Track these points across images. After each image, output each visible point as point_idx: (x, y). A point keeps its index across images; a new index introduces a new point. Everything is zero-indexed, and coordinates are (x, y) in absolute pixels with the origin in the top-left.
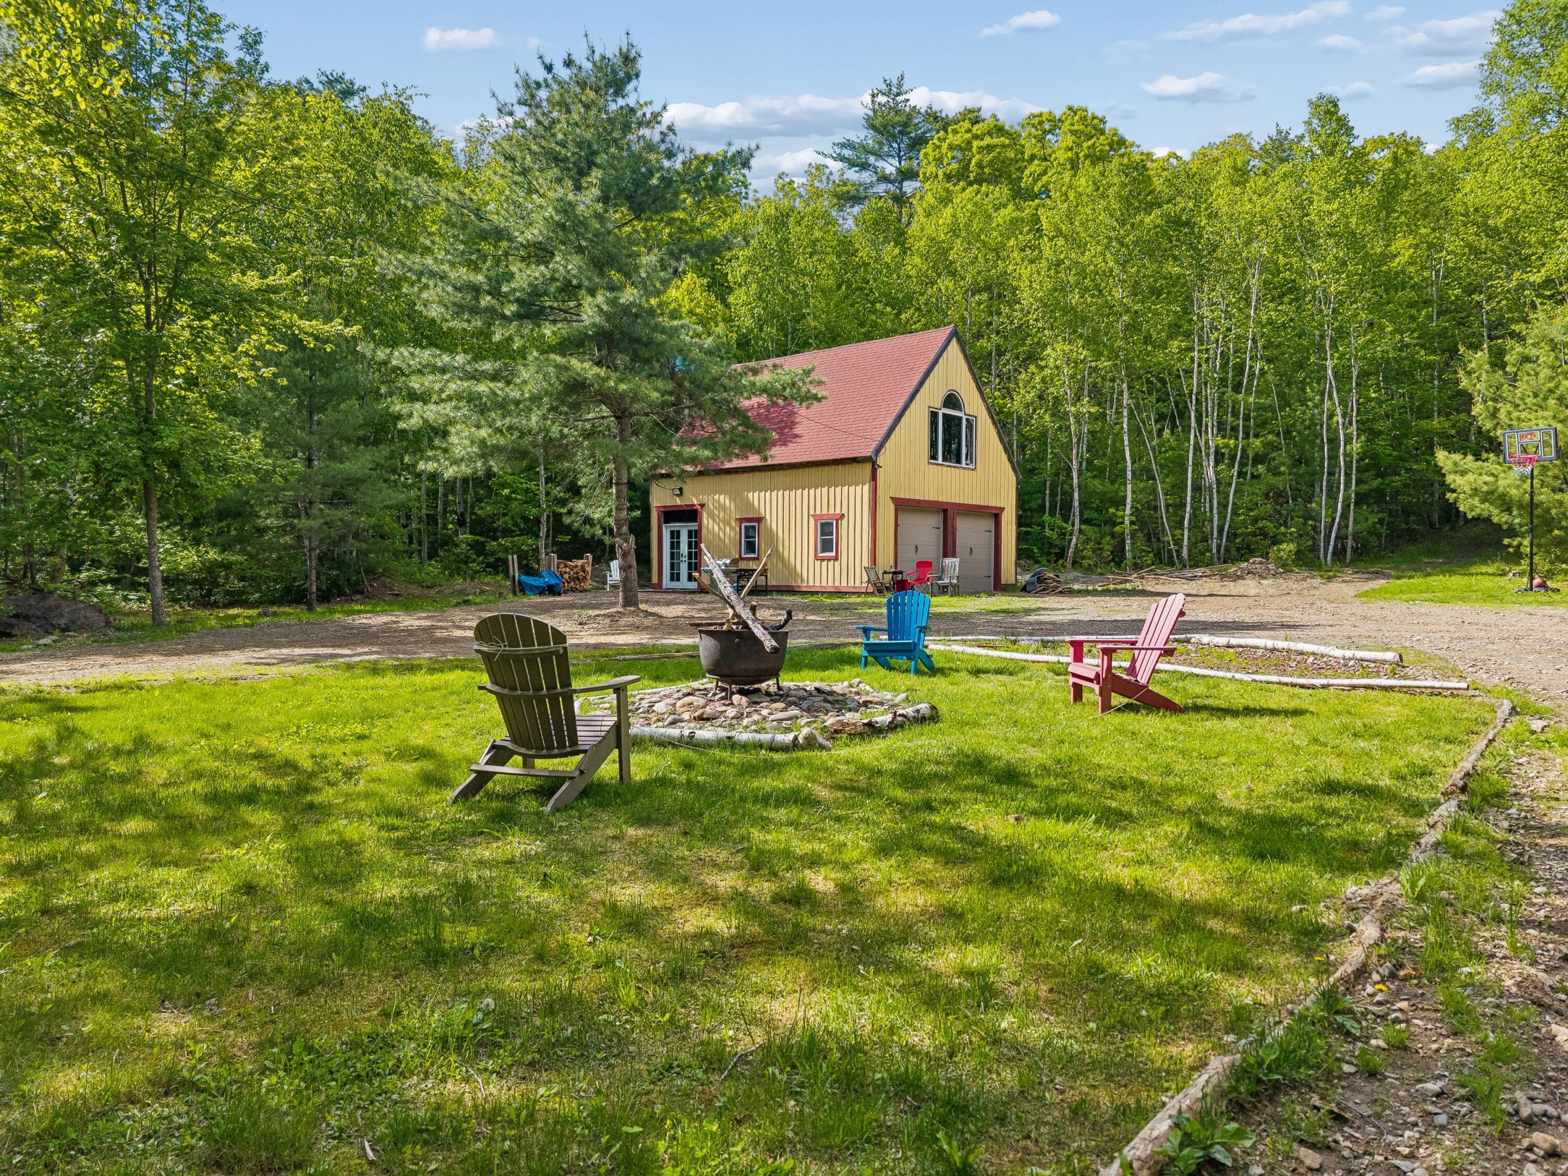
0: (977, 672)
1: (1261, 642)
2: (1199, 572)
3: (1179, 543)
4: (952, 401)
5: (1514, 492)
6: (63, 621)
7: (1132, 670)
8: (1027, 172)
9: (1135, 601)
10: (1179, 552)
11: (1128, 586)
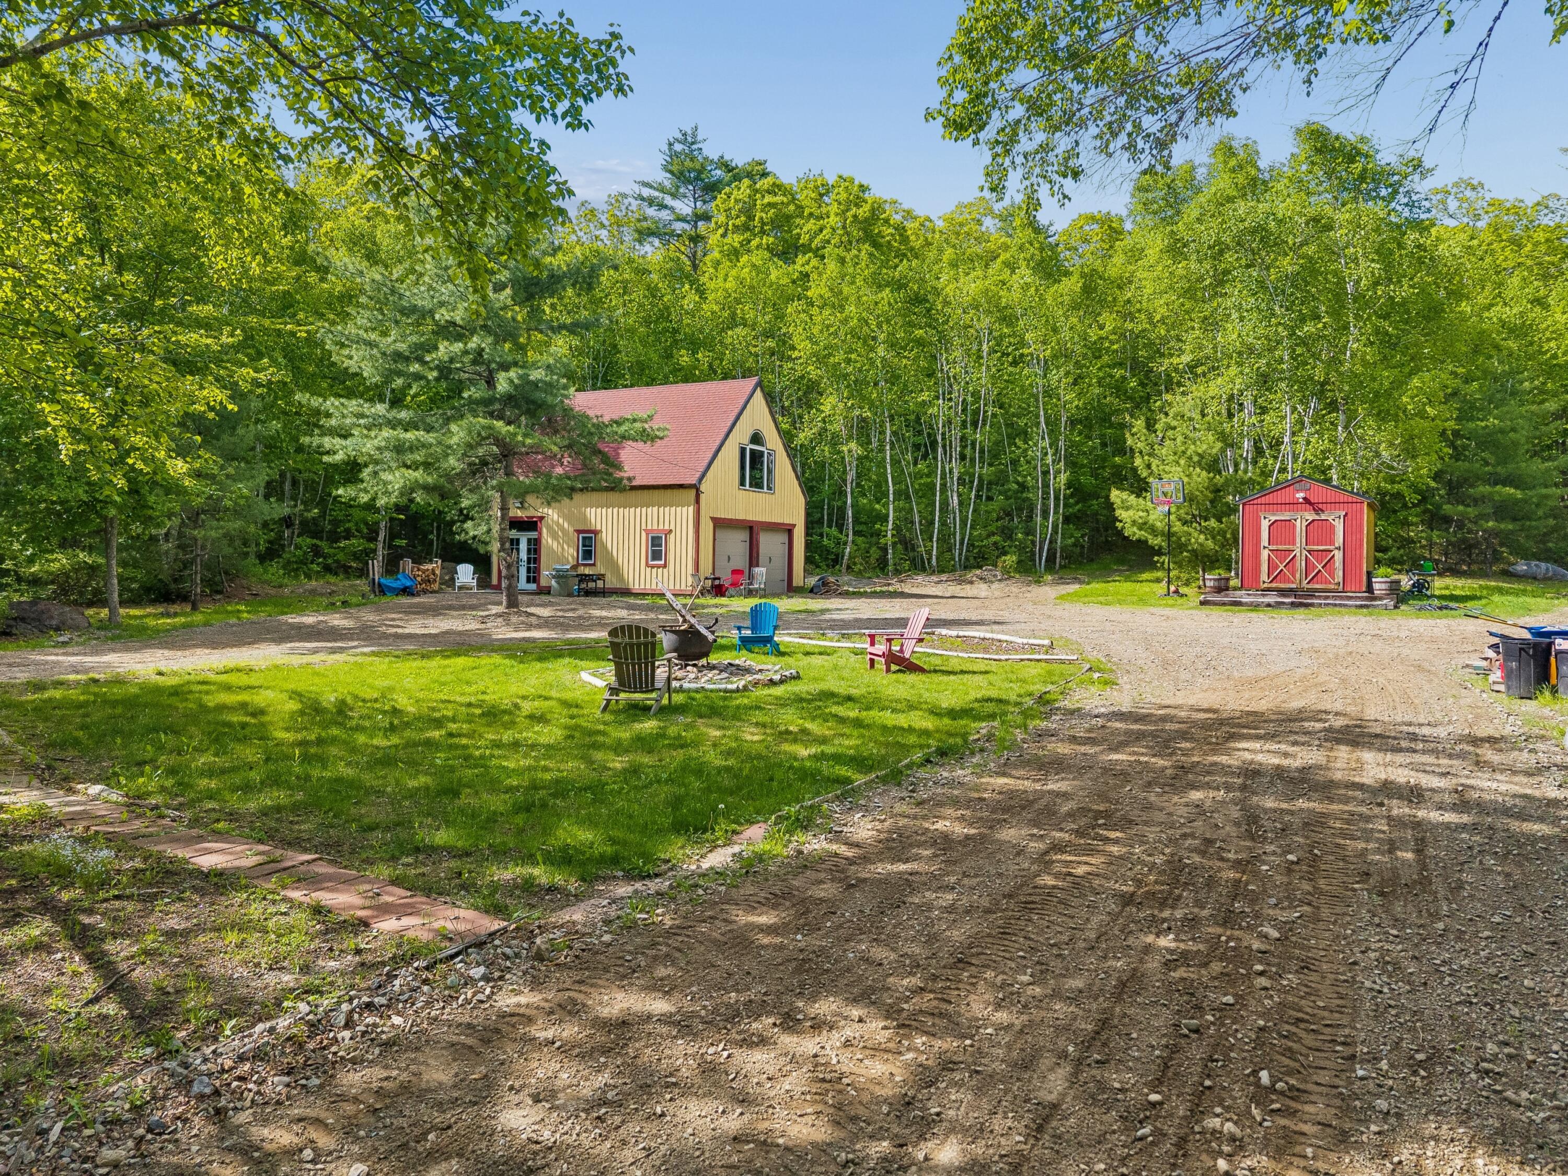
0: (807, 654)
1: (976, 634)
2: (944, 577)
3: (929, 552)
4: (756, 438)
5: (1159, 524)
6: (54, 622)
7: (901, 651)
8: (805, 229)
9: (897, 602)
10: (929, 560)
11: (891, 589)
